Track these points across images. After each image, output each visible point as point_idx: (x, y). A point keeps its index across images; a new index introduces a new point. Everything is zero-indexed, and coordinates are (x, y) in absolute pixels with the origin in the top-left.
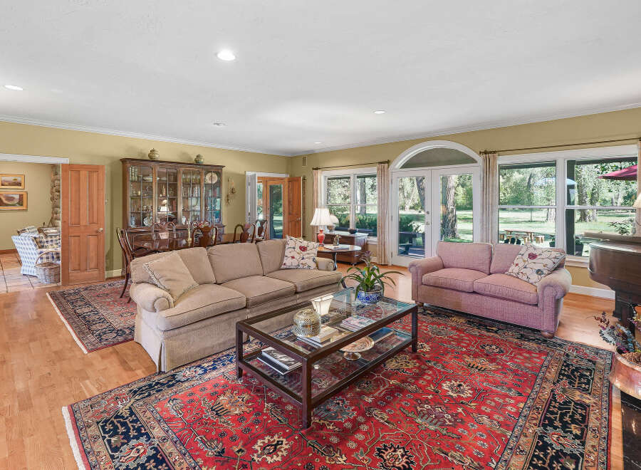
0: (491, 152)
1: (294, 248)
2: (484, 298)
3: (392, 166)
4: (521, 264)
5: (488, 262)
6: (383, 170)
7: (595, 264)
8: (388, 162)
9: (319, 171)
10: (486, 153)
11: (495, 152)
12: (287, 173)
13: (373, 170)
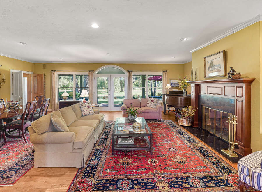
0: (130, 71)
1: (85, 107)
2: (145, 114)
3: (94, 73)
4: (150, 103)
5: (140, 104)
6: (92, 74)
7: (167, 101)
8: (93, 71)
9: (56, 72)
10: (129, 71)
11: (131, 71)
12: (32, 71)
13: (87, 73)
